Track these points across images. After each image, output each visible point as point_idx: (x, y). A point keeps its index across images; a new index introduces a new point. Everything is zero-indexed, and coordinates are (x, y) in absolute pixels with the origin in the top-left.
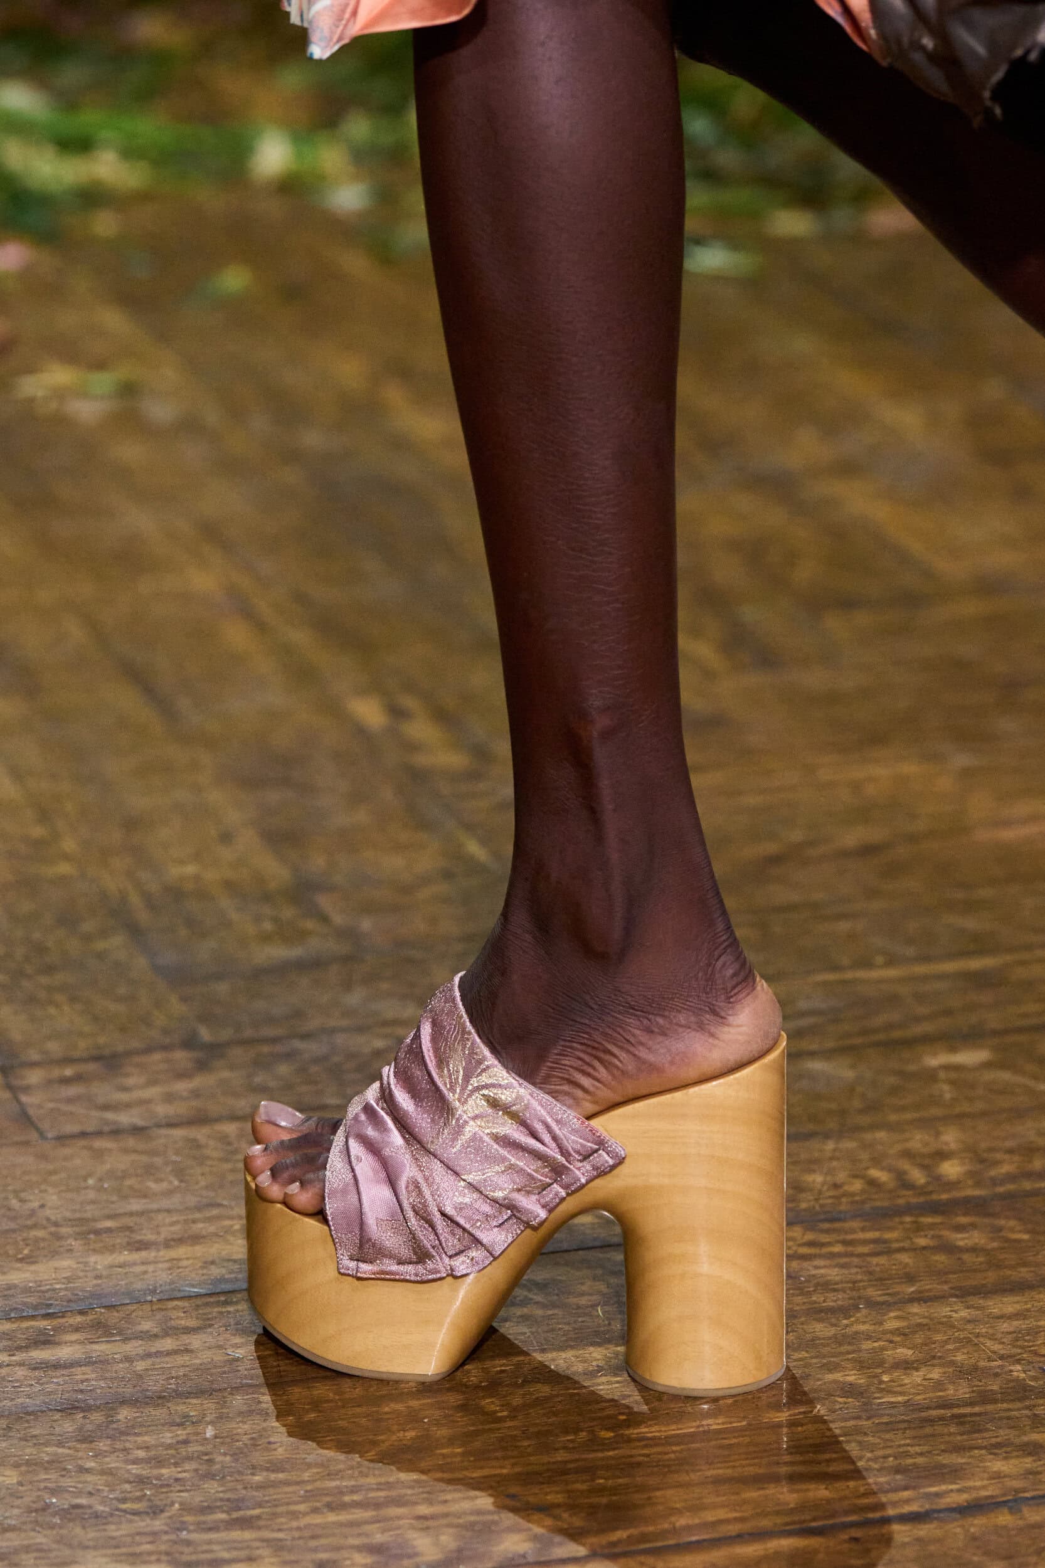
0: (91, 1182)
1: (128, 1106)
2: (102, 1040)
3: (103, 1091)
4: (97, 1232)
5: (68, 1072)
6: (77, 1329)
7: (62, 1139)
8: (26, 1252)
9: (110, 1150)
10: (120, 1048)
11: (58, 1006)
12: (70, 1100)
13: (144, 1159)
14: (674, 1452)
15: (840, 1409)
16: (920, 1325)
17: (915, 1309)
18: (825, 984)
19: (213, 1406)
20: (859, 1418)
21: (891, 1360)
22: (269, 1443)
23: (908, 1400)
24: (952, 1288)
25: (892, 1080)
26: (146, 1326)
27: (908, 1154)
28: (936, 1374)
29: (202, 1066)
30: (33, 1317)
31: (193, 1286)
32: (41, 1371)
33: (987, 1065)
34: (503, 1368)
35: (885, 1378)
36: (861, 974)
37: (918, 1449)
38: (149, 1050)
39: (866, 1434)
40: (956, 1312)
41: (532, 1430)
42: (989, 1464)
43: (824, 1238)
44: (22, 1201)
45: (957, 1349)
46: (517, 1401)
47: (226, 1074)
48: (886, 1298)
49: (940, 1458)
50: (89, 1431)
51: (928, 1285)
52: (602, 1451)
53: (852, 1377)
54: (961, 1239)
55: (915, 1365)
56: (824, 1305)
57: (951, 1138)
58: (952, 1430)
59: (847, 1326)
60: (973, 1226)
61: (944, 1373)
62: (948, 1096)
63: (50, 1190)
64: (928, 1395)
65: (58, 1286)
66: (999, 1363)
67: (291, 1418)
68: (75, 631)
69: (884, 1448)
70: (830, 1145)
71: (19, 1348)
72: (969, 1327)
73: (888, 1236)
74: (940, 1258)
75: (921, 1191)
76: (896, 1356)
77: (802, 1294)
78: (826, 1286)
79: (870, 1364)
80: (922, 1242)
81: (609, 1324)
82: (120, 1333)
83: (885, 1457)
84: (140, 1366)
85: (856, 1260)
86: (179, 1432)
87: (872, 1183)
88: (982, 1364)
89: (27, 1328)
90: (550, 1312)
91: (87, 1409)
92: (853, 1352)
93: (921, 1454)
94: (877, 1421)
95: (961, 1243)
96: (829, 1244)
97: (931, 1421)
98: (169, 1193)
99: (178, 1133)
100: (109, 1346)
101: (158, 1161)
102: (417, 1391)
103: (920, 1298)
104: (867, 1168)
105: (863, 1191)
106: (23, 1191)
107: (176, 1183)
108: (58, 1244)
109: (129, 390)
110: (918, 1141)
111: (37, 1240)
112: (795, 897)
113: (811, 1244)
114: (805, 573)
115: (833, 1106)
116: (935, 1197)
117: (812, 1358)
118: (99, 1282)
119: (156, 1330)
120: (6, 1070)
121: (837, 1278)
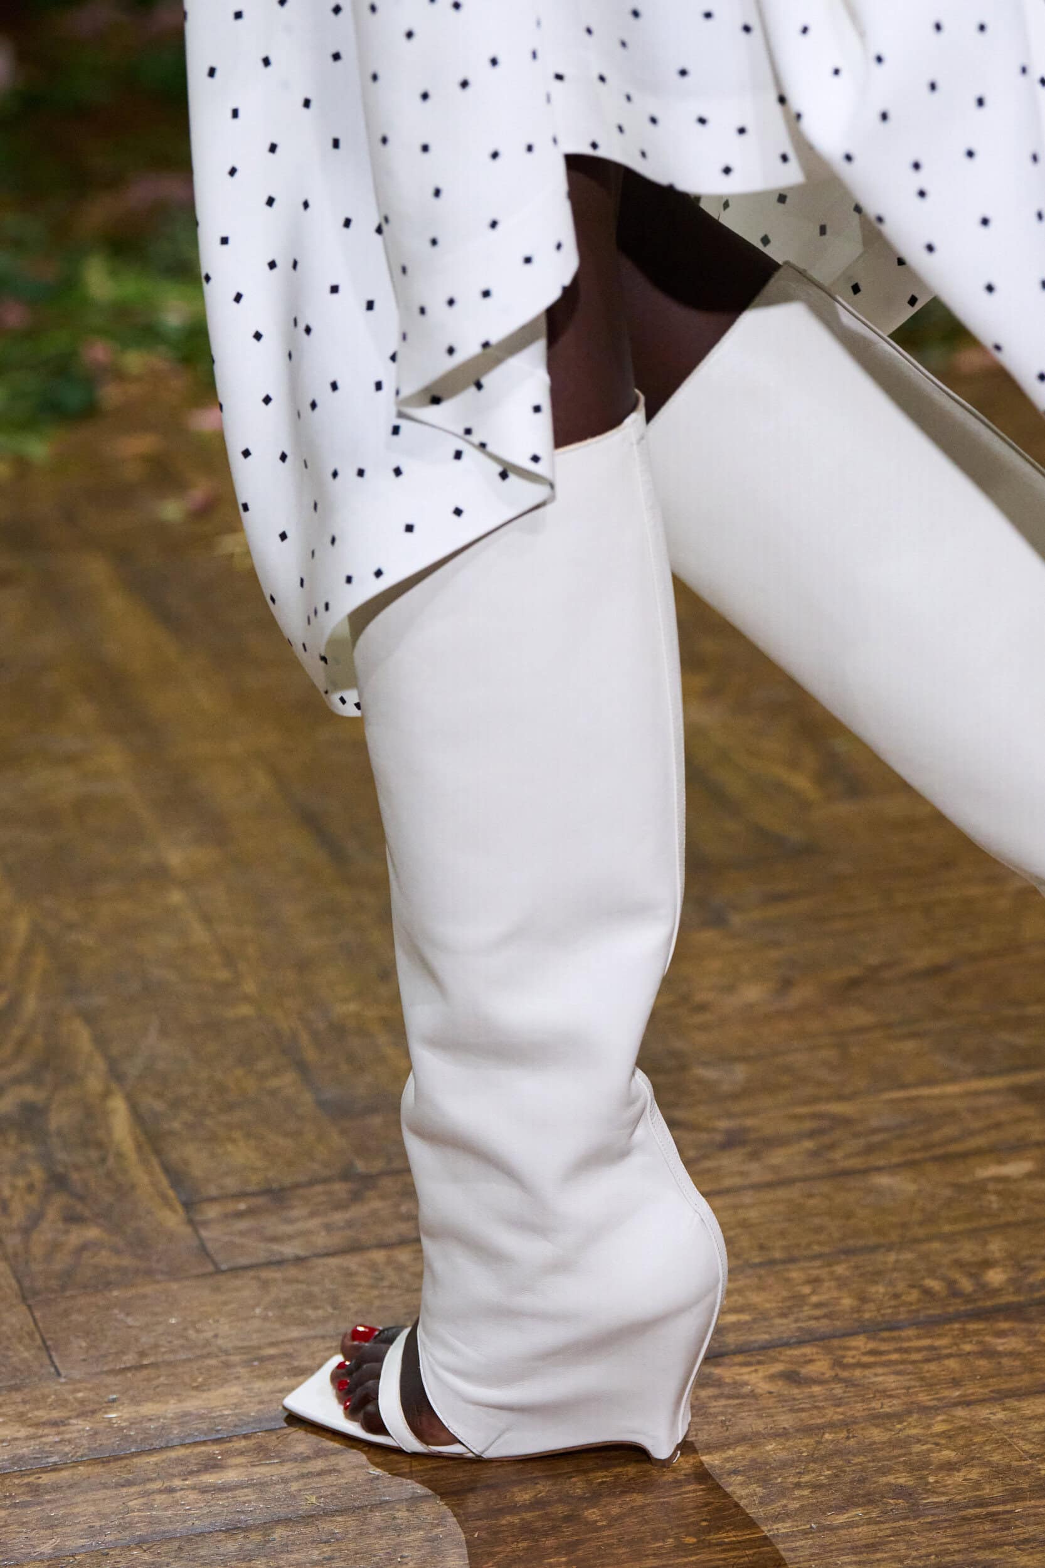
0: (258, 1311)
1: (290, 1237)
2: (271, 1174)
3: (272, 1225)
4: (262, 1359)
5: (242, 1206)
6: (242, 1453)
7: (235, 1270)
8: (200, 1380)
9: (275, 1280)
10: (288, 1181)
11: (233, 1141)
12: (242, 1234)
13: (303, 1287)
14: (747, 1556)
15: (891, 1510)
16: (962, 1428)
17: (960, 1412)
18: (894, 1101)
19: (355, 1523)
20: (905, 1518)
21: (936, 1461)
22: (402, 1557)
23: (950, 1500)
24: (992, 1391)
25: (948, 1192)
26: (301, 1448)
27: (959, 1264)
28: (974, 1474)
29: (356, 1197)
30: (204, 1443)
32: (210, 1495)
33: (1030, 1176)
34: (604, 1480)
35: (931, 1479)
36: (925, 1091)
37: (956, 1547)
38: (311, 1183)
39: (912, 1533)
40: (994, 1414)
41: (627, 1538)
42: (1017, 1559)
43: (884, 1347)
44: (198, 1331)
45: (994, 1450)
46: (615, 1511)
47: (377, 1204)
48: (935, 1403)
49: (976, 1554)
50: (248, 1550)
51: (973, 1389)
52: (686, 1557)
53: (903, 1479)
54: (1002, 1344)
55: (957, 1466)
56: (881, 1410)
57: (996, 1247)
58: (986, 1528)
59: (901, 1430)
60: (1013, 1332)
61: (982, 1473)
62: (995, 1206)
63: (222, 1320)
64: (967, 1495)
65: (226, 1412)
66: (1029, 1462)
67: (422, 1533)
68: (262, 781)
69: (928, 1546)
70: (892, 1257)
71: (191, 1473)
72: (1006, 1428)
73: (938, 1343)
74: (982, 1363)
75: (968, 1298)
76: (942, 1457)
77: (863, 1401)
78: (885, 1393)
79: (919, 1467)
80: (968, 1348)
81: (696, 1435)
82: (278, 1457)
83: (929, 1555)
84: (294, 1487)
85: (910, 1368)
86: (325, 1550)
87: (927, 1292)
88: (1015, 1464)
89: (199, 1453)
91: (247, 1529)
92: (905, 1455)
93: (959, 1551)
94: (922, 1521)
95: (1000, 1348)
96: (888, 1352)
97: (969, 1519)
98: (324, 1320)
99: (333, 1261)
100: (267, 1469)
101: (316, 1289)
102: (531, 1503)
103: (966, 1403)
104: (923, 1278)
105: (919, 1300)
106: (199, 1321)
107: (330, 1310)
108: (228, 1371)
110: (967, 1250)
111: (209, 1369)
112: (872, 1019)
113: (872, 1353)
115: (895, 1219)
116: (980, 1304)
117: (869, 1461)
118: (262, 1407)
119: (308, 1452)
120: (188, 1206)
121: (893, 1385)
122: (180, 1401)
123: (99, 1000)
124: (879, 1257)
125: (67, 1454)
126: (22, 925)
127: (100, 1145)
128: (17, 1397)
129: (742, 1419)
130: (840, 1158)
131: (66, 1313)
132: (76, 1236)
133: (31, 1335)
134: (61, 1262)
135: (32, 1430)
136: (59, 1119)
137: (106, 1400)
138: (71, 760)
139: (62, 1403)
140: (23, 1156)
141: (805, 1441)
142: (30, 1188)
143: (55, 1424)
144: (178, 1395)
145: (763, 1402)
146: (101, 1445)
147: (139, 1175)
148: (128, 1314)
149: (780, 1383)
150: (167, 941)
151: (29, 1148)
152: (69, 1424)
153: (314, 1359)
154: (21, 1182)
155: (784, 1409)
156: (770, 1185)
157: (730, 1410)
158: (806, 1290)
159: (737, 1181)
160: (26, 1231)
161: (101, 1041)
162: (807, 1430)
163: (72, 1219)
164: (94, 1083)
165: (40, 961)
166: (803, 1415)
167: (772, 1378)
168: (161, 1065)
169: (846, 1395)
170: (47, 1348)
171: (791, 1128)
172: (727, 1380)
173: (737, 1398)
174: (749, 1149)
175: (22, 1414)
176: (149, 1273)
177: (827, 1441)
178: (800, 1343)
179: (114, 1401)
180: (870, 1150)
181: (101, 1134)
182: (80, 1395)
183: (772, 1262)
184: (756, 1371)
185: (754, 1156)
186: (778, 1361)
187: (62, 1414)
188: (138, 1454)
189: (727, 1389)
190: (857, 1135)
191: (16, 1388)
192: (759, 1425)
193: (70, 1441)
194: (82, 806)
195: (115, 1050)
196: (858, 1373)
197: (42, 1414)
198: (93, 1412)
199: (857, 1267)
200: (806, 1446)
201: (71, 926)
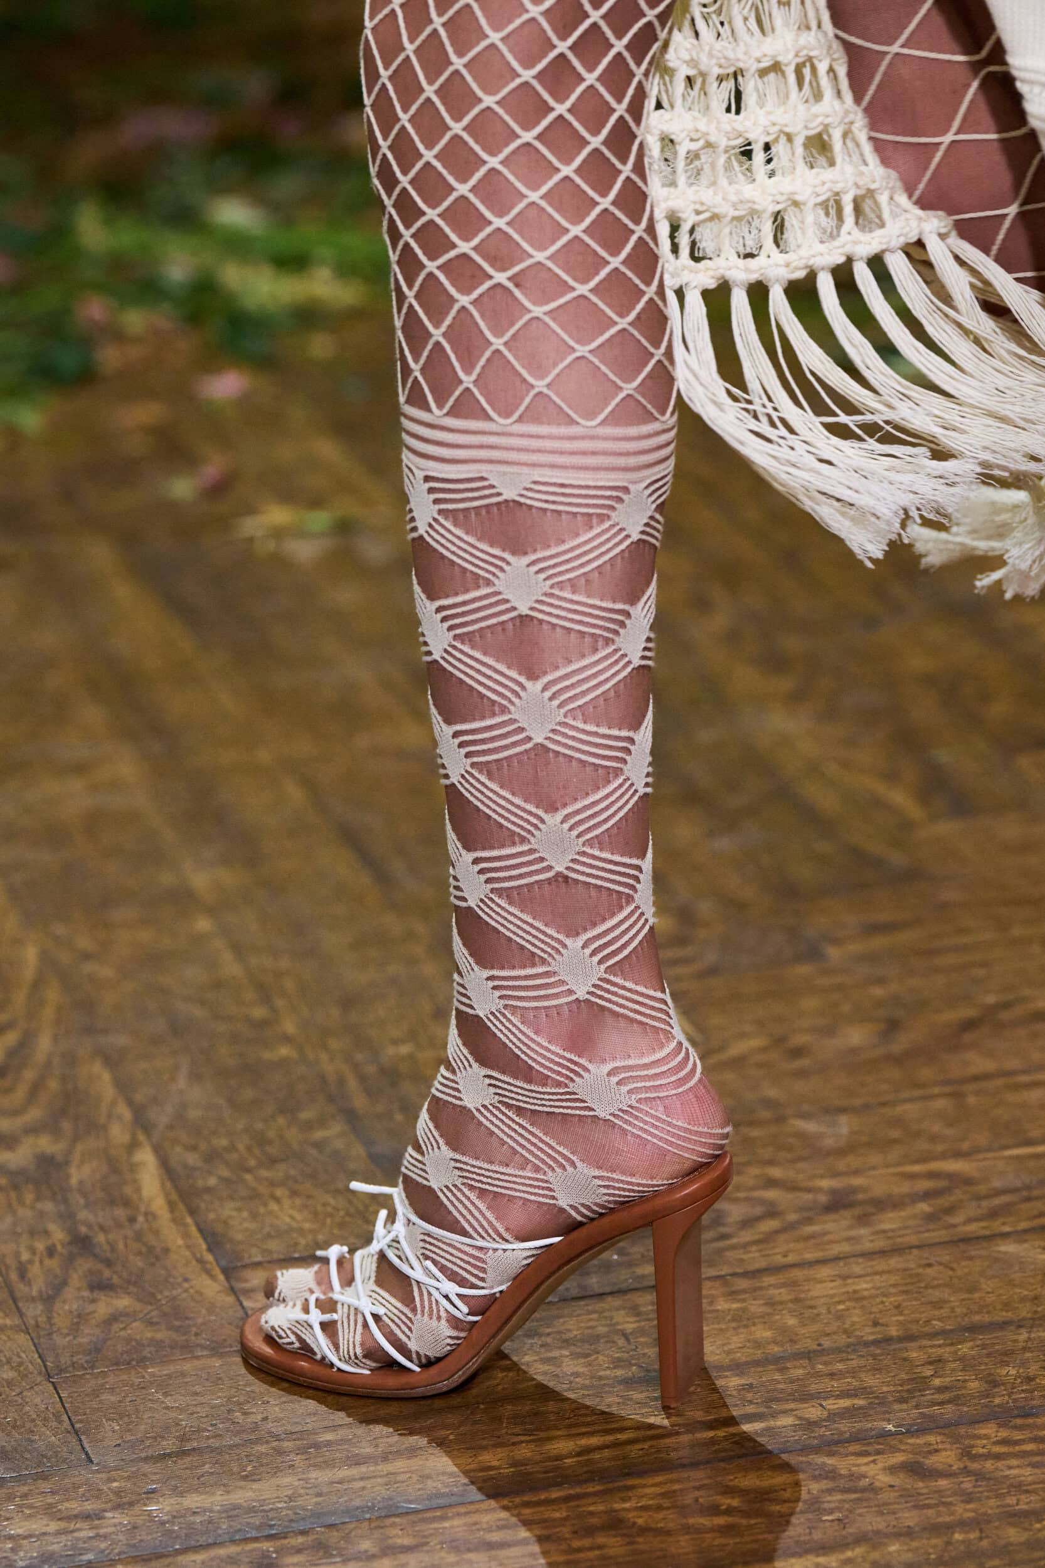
4: (317, 1446)
6: (299, 1551)
8: (249, 1468)
11: (277, 1200)
18: (1018, 1158)
26: (366, 1545)
30: (256, 1539)
31: (410, 1502)
43: (1018, 1436)
44: (245, 1414)
56: (1017, 1507)
65: (280, 1505)
68: (295, 794)
70: (1023, 1336)
77: (997, 1497)
78: (1019, 1488)
81: (810, 1534)
82: (341, 1555)
89: (251, 1551)
90: (753, 1522)
96: (1022, 1442)
108: (280, 1459)
109: (344, 528)
111: (260, 1456)
112: (990, 1066)
113: (1004, 1442)
114: (999, 710)
115: (1025, 1292)
118: (319, 1499)
119: (374, 1550)
120: (229, 1272)
121: (1030, 1479)
122: (228, 1492)
123: (121, 1040)
124: (1008, 1334)
125: (102, 1551)
126: (31, 954)
127: (127, 1203)
128: (45, 1486)
129: (860, 1515)
130: (963, 1222)
131: (96, 1393)
132: (104, 1306)
133: (57, 1416)
134: (88, 1335)
135: (63, 1525)
136: (79, 1174)
137: (145, 1490)
138: (80, 769)
139: (98, 1494)
140: (41, 1214)
141: (934, 1541)
142: (51, 1251)
143: (87, 1517)
144: (224, 1485)
145: (884, 1496)
146: (141, 1541)
147: (172, 1237)
148: (166, 1394)
149: (902, 1475)
150: (194, 974)
151: (48, 1206)
152: (104, 1518)
153: (377, 1446)
154: (40, 1246)
155: (909, 1505)
156: (882, 1253)
157: (847, 1506)
158: (928, 1371)
159: (846, 1248)
160: (48, 1300)
161: (124, 1087)
162: (935, 1529)
163: (99, 1286)
164: (118, 1134)
165: (53, 994)
166: (930, 1512)
167: (892, 1470)
168: (194, 1114)
169: (976, 1490)
170: (77, 1433)
171: (905, 1188)
172: (842, 1472)
173: (855, 1492)
174: (858, 1211)
175: (50, 1506)
176: (187, 1348)
177: (958, 1541)
178: (922, 1431)
179: (153, 1491)
180: (993, 1214)
181: (128, 1190)
182: (115, 1484)
183: (888, 1340)
184: (874, 1461)
185: (863, 1220)
186: (899, 1450)
187: (95, 1506)
188: (185, 1551)
189: (842, 1481)
190: (979, 1198)
191: (44, 1477)
192: (880, 1523)
193: (105, 1537)
194: (94, 822)
195: (139, 1097)
196: (989, 1465)
197: (74, 1506)
198: (131, 1504)
199: (984, 1346)
200: (935, 1547)
201: (87, 956)
